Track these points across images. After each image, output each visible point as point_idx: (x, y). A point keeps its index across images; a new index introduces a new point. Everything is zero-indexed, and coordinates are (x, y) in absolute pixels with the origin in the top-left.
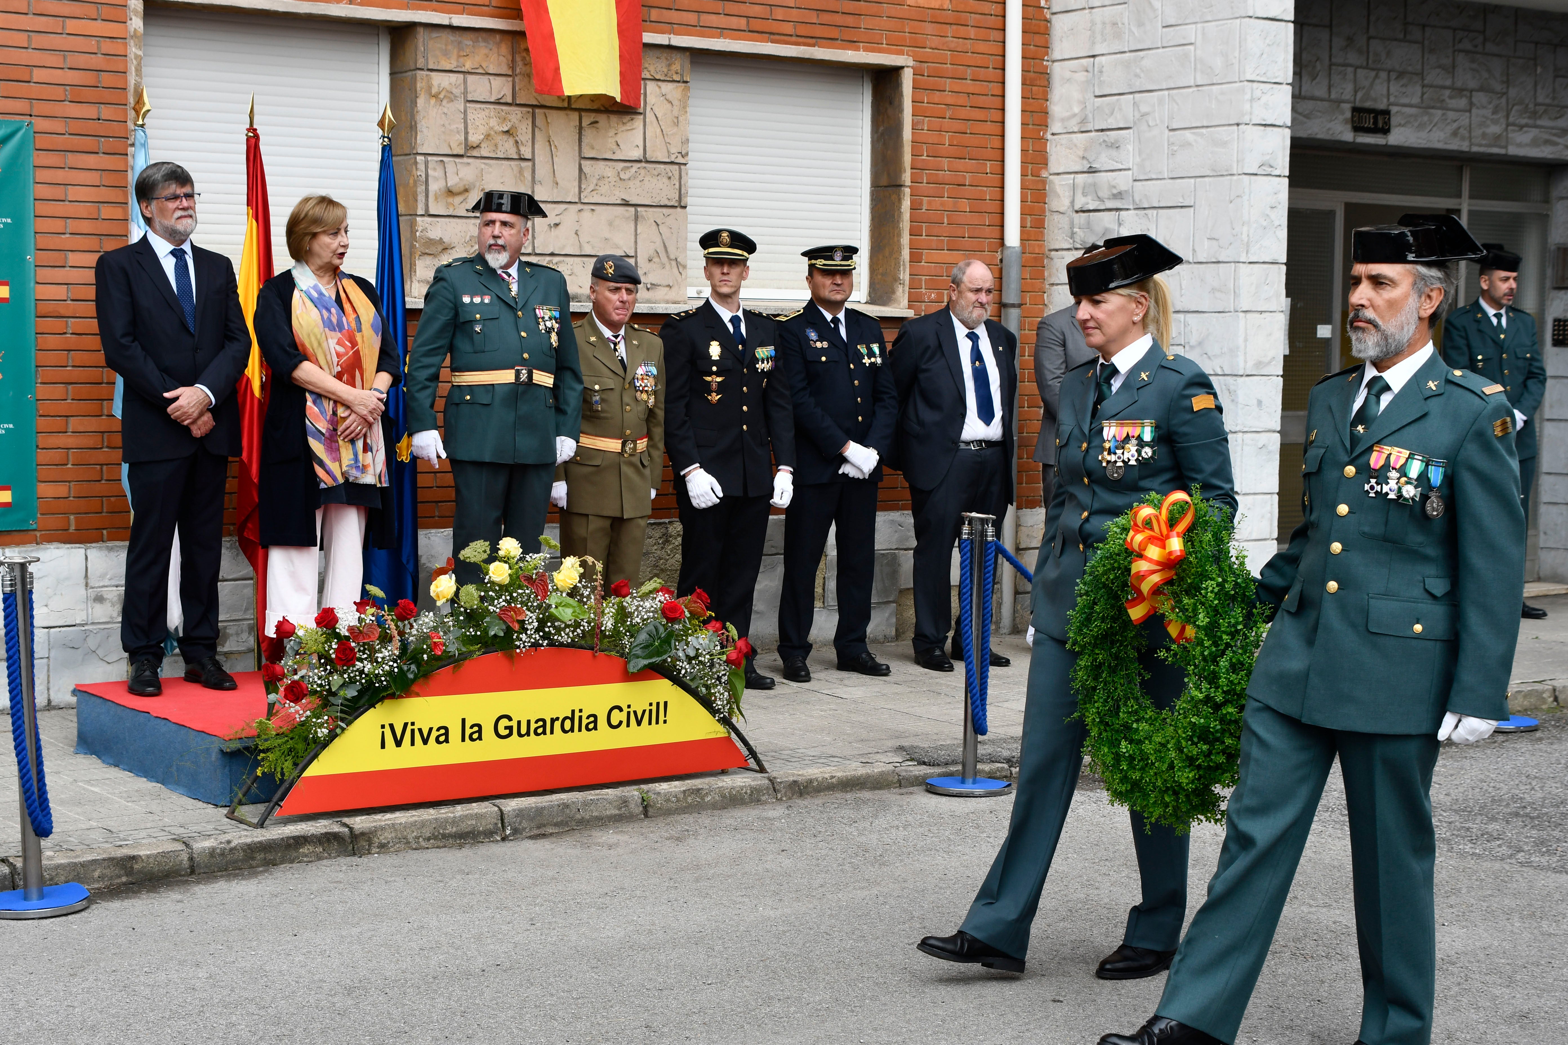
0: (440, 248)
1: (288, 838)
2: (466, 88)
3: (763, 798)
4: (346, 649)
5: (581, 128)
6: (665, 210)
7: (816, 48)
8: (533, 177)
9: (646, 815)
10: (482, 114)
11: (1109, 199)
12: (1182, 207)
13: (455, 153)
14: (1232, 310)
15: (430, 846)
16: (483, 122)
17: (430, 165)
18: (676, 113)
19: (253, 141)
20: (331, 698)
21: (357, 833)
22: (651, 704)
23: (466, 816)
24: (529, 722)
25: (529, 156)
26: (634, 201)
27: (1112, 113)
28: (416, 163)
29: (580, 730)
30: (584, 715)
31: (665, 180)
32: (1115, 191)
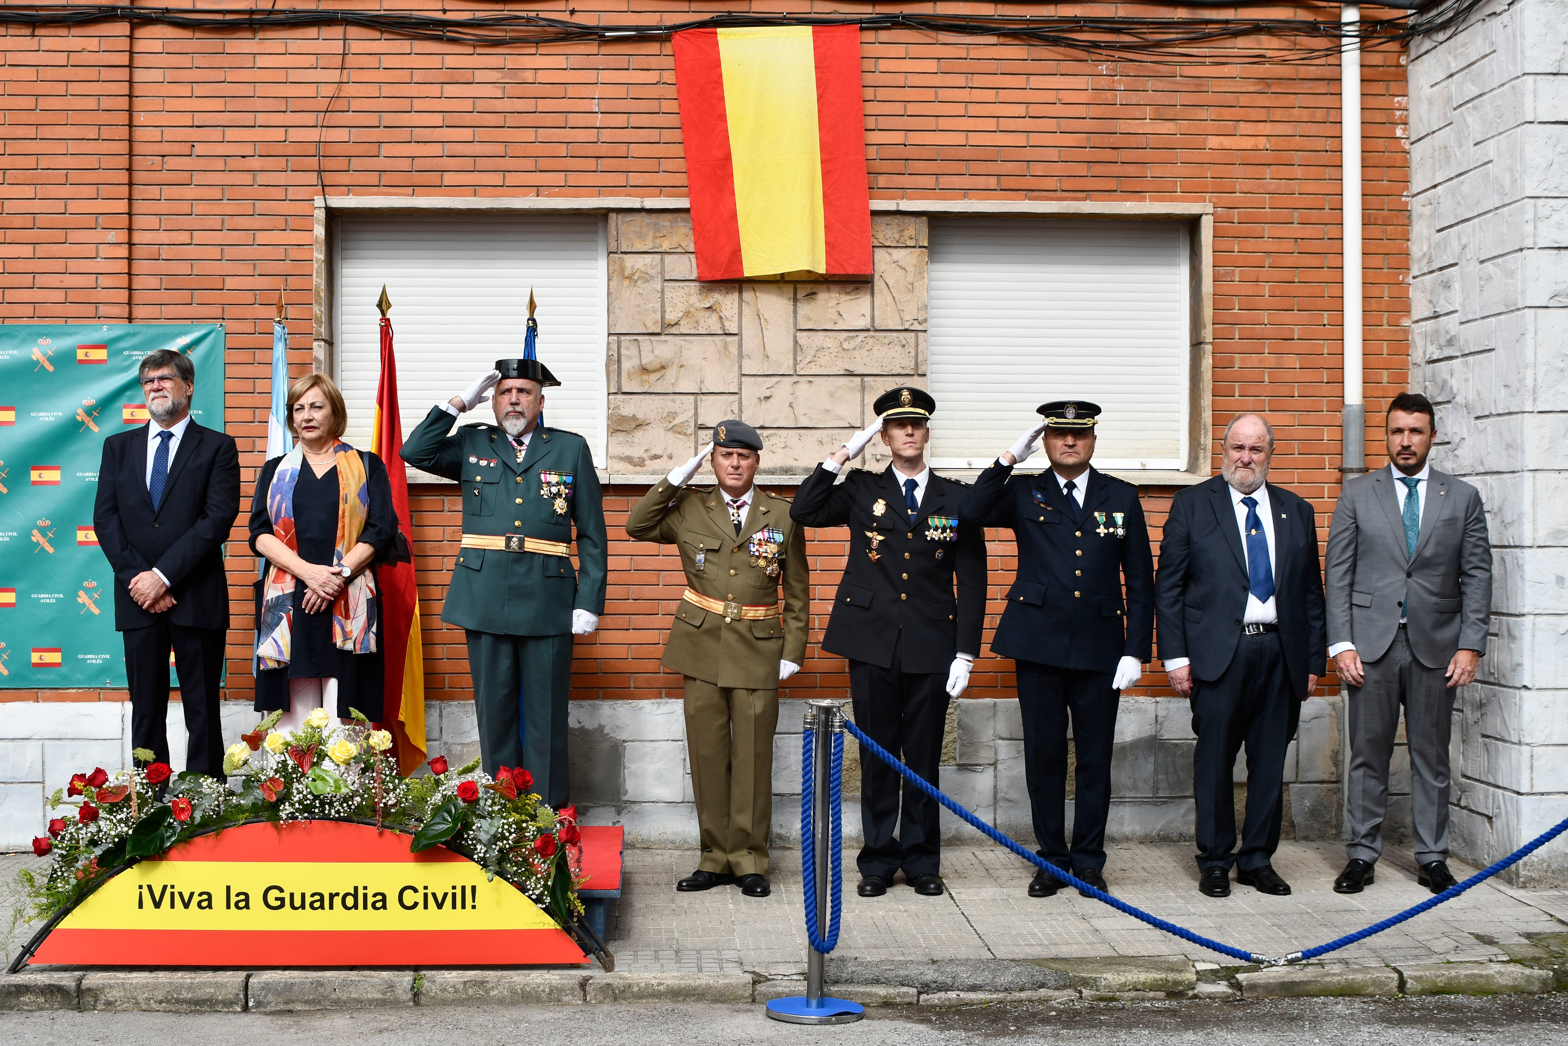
0: (633, 425)
2: (663, 268)
3: (566, 999)
5: (796, 300)
7: (1088, 202)
8: (740, 352)
9: (416, 1003)
10: (681, 293)
11: (1445, 346)
13: (650, 331)
14: (1519, 469)
15: (162, 1010)
16: (682, 300)
17: (623, 345)
18: (910, 278)
19: (384, 328)
21: (84, 988)
22: (454, 888)
23: (206, 984)
25: (735, 331)
26: (859, 371)
27: (1446, 249)
29: (365, 907)
30: (370, 893)
31: (899, 348)
32: (1449, 337)
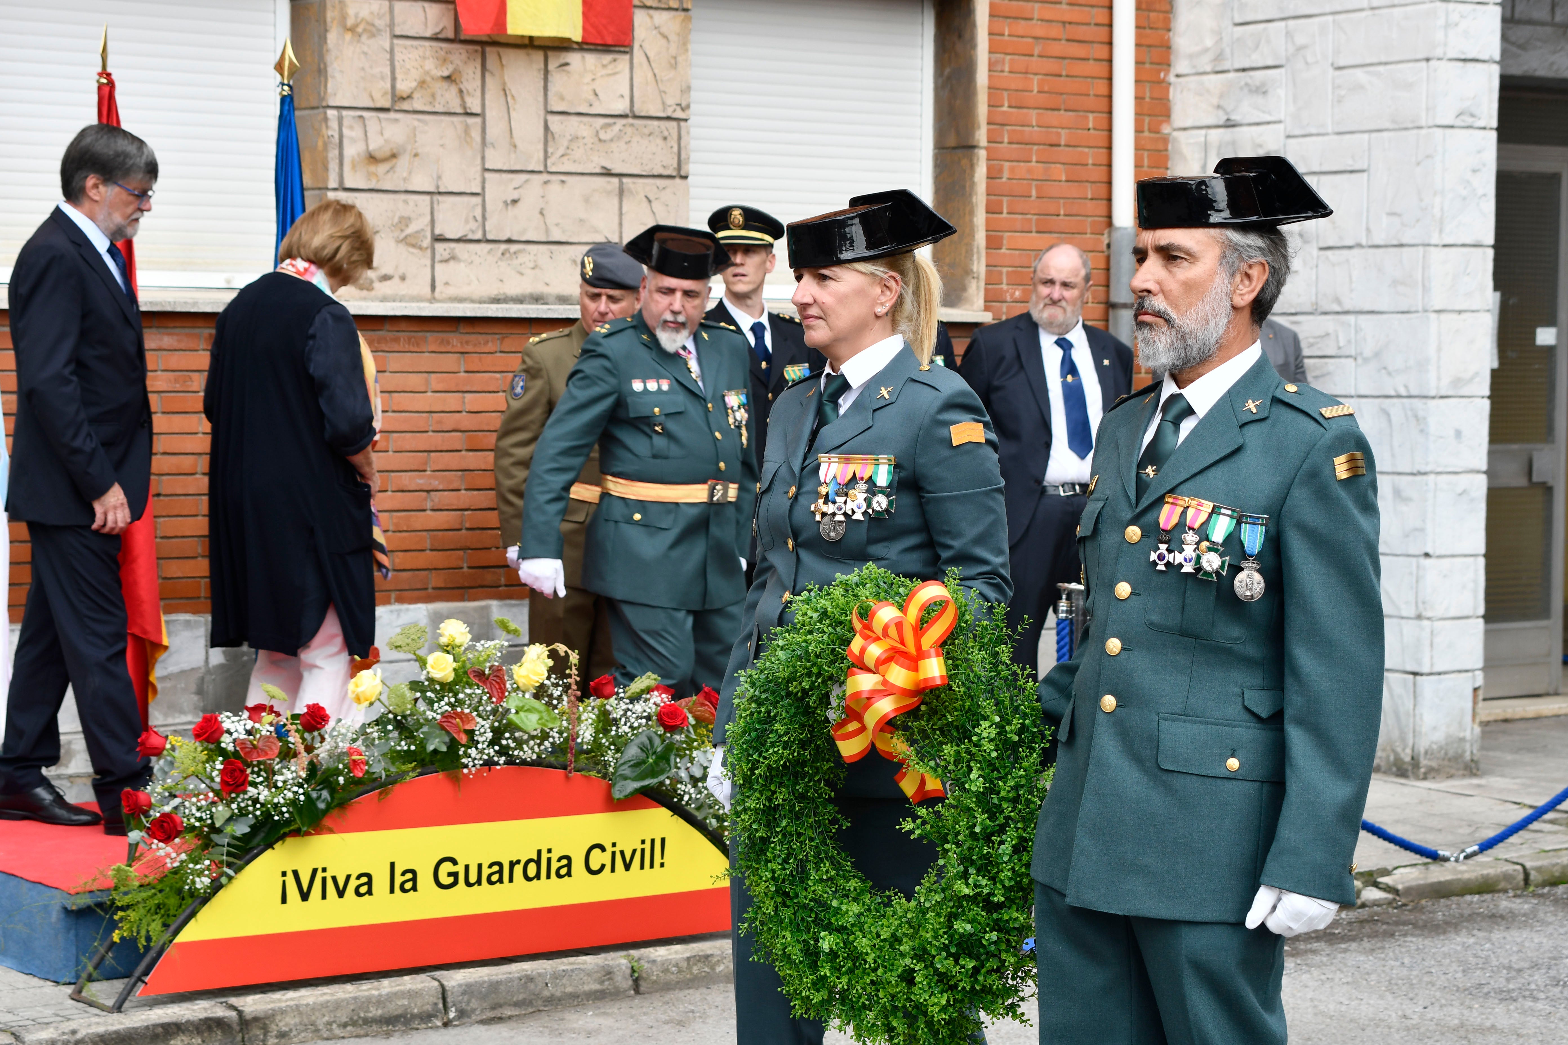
1: (155, 1026)
2: (392, 19)
4: (234, 770)
5: (546, 72)
6: (660, 182)
8: (484, 138)
9: (637, 991)
10: (415, 54)
12: (1352, 172)
13: (379, 105)
14: (1420, 308)
15: (347, 1035)
16: (416, 65)
17: (346, 122)
18: (673, 50)
19: (106, 90)
20: (215, 837)
21: (248, 1017)
22: (643, 842)
23: (396, 994)
24: (480, 866)
25: (477, 109)
26: (617, 169)
27: (1257, 47)
28: (326, 119)
29: (548, 877)
30: (554, 857)
31: (660, 141)
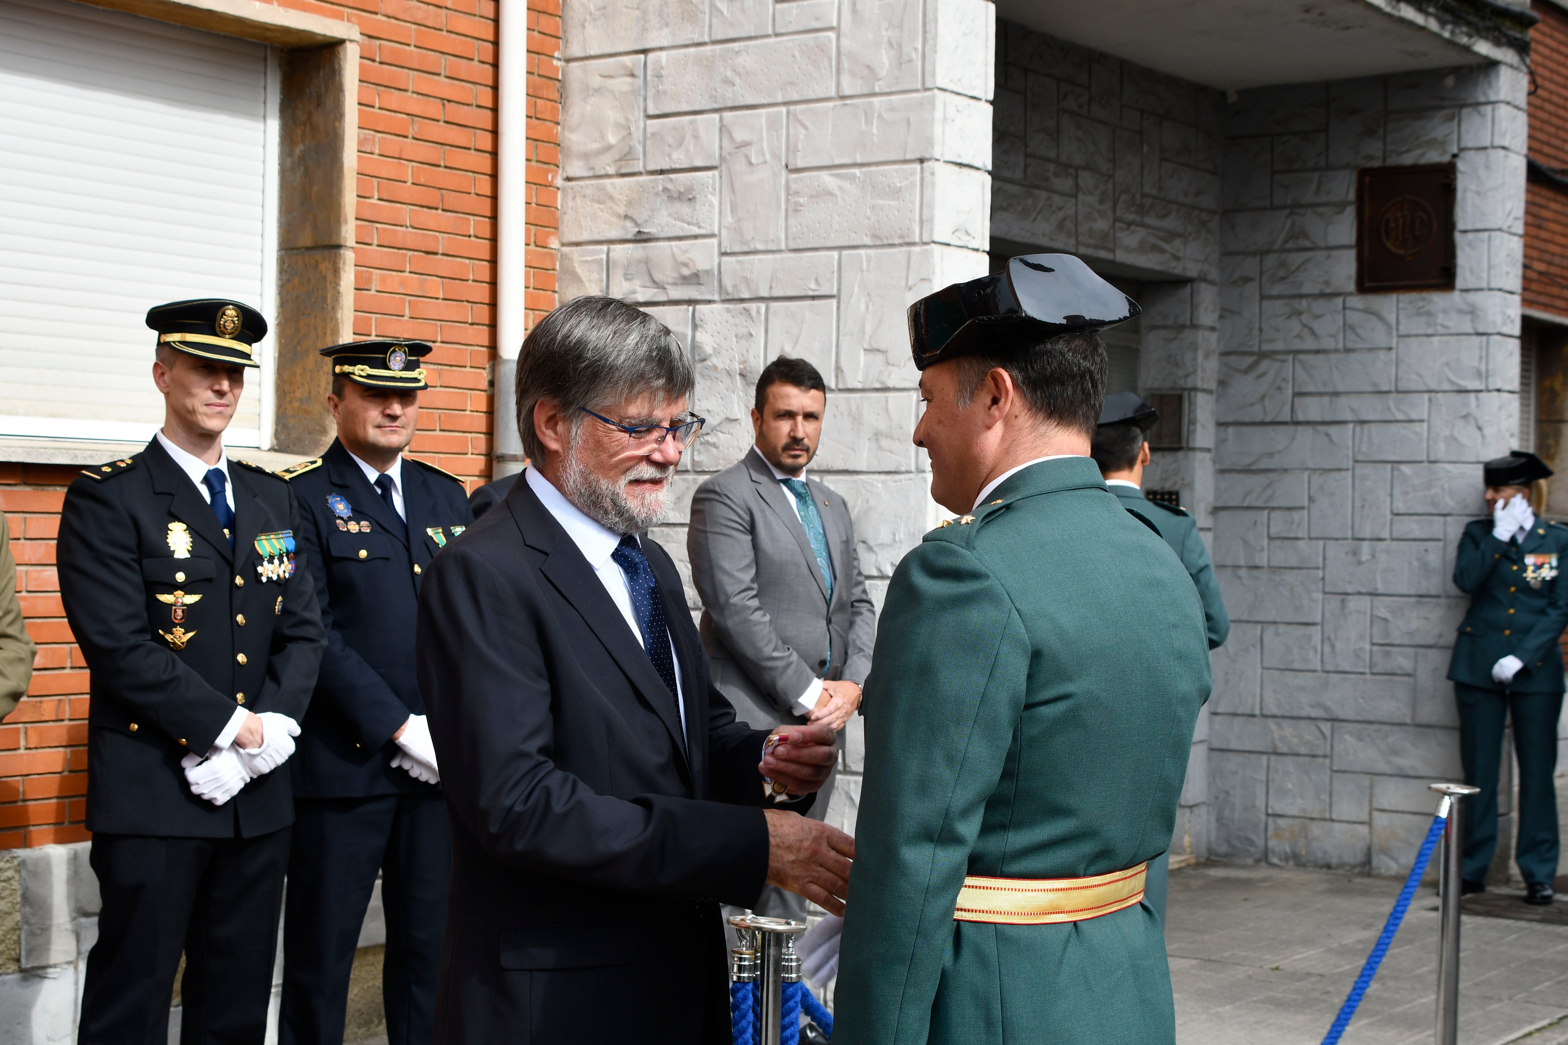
11: (676, 284)
12: (814, 298)
14: (913, 469)
27: (680, 144)
32: (686, 272)
